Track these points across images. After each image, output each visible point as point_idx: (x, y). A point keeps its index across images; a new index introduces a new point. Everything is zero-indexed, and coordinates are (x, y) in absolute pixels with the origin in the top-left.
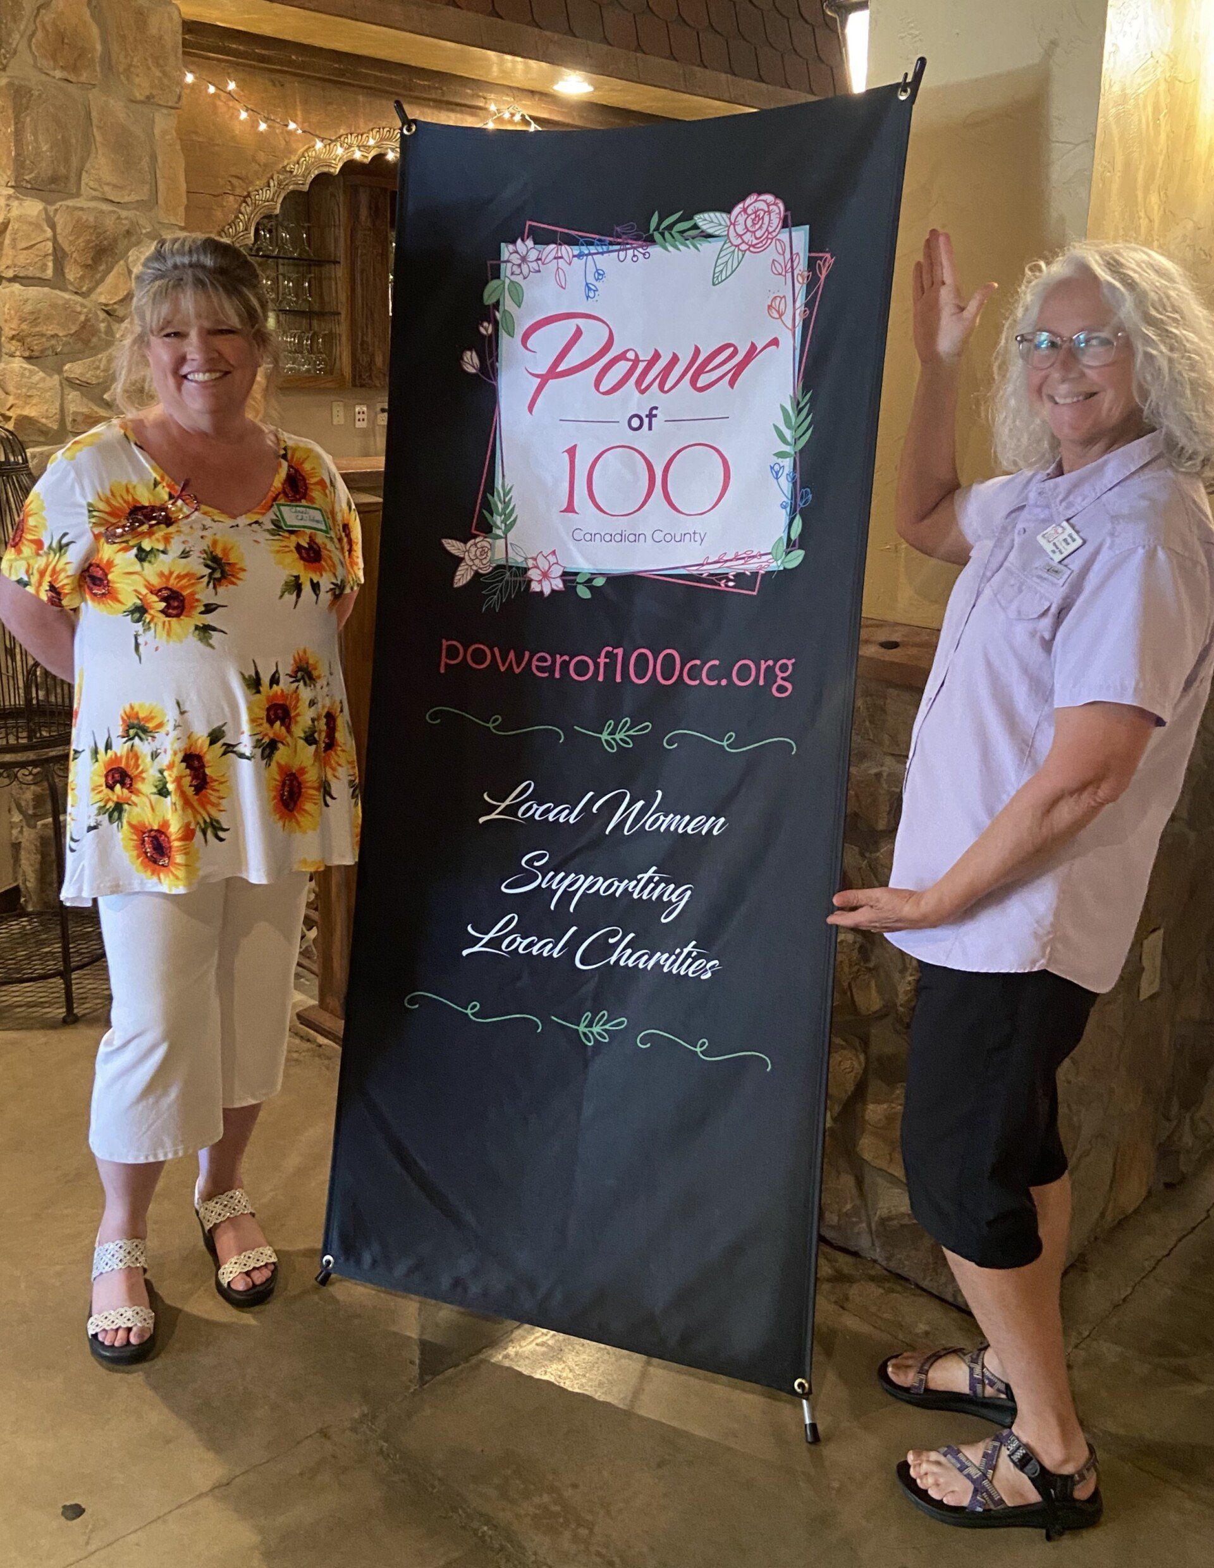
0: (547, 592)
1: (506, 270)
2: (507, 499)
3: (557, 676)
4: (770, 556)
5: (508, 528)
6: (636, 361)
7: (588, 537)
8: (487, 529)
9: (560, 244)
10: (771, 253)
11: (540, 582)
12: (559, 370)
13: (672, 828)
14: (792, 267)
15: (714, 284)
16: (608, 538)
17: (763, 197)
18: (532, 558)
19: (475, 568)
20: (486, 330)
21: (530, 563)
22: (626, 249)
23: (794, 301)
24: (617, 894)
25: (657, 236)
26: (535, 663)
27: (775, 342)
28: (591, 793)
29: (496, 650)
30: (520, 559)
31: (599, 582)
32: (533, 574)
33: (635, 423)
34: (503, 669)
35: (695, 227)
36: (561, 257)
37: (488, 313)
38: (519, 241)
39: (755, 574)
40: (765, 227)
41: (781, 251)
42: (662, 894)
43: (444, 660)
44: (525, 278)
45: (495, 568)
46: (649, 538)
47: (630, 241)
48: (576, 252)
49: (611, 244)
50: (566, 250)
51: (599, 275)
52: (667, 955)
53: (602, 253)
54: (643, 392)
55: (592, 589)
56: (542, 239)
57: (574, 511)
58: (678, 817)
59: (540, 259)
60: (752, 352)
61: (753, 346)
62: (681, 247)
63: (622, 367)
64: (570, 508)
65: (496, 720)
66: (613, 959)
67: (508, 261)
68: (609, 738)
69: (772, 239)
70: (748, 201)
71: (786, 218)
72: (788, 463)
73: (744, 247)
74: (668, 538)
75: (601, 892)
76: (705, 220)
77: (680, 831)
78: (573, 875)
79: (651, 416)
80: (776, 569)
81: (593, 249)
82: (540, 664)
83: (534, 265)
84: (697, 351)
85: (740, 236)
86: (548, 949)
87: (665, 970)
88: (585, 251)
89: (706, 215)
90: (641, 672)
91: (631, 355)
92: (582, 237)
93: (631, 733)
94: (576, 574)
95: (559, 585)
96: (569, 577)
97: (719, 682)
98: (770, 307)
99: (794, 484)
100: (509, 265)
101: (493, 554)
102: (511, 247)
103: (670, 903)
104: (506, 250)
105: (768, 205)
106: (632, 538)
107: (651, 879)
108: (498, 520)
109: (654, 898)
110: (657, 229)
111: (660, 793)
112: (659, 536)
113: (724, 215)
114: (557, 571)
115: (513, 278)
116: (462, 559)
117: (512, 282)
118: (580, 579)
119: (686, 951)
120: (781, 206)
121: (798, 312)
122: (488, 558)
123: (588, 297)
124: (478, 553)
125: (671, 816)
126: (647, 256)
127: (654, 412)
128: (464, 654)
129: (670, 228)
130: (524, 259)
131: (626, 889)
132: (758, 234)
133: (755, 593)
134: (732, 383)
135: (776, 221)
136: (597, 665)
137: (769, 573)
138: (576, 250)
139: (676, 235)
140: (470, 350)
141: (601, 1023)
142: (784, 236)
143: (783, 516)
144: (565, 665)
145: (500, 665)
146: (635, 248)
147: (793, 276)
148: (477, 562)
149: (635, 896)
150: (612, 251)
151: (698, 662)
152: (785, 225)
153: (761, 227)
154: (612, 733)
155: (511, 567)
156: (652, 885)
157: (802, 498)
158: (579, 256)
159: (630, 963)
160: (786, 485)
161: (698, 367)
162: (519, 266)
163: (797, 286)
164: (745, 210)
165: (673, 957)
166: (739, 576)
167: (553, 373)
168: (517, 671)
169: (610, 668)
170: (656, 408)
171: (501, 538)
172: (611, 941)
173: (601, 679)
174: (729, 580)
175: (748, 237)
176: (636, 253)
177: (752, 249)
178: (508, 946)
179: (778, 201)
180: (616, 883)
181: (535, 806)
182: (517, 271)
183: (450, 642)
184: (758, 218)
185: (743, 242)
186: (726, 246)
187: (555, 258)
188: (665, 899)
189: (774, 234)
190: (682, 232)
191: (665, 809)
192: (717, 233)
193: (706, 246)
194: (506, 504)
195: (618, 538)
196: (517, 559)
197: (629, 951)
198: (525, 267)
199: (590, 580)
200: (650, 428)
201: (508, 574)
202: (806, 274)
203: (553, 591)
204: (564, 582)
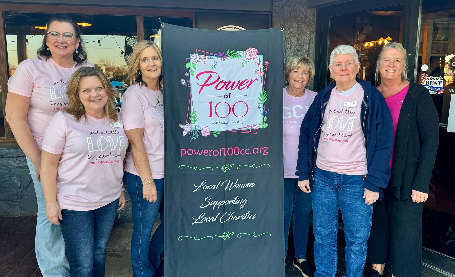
0: (206, 136)
1: (191, 60)
2: (195, 114)
3: (210, 155)
4: (259, 125)
5: (195, 121)
6: (225, 83)
7: (216, 123)
8: (190, 121)
9: (205, 55)
10: (255, 60)
11: (204, 133)
12: (206, 84)
13: (241, 187)
14: (260, 63)
15: (242, 66)
16: (220, 123)
17: (253, 48)
18: (202, 128)
19: (188, 131)
20: (187, 75)
21: (202, 129)
22: (222, 58)
23: (261, 71)
24: (229, 204)
25: (229, 55)
26: (204, 152)
27: (257, 79)
28: (221, 182)
29: (194, 150)
30: (199, 129)
31: (219, 133)
32: (202, 132)
33: (226, 97)
34: (196, 155)
35: (238, 54)
36: (206, 58)
37: (187, 70)
38: (194, 54)
39: (256, 129)
40: (253, 55)
41: (257, 60)
42: (240, 202)
43: (182, 154)
44: (196, 63)
45: (193, 131)
46: (230, 123)
47: (222, 56)
48: (209, 58)
49: (218, 56)
50: (207, 57)
51: (215, 63)
52: (242, 216)
53: (216, 58)
54: (227, 90)
55: (217, 134)
56: (200, 54)
57: (212, 117)
58: (243, 184)
59: (200, 59)
60: (252, 81)
61: (252, 80)
62: (235, 58)
63: (222, 84)
64: (211, 116)
65: (196, 167)
66: (229, 219)
67: (192, 58)
68: (224, 169)
69: (255, 57)
70: (250, 49)
71: (258, 53)
72: (262, 105)
73: (249, 59)
74: (234, 122)
75: (225, 204)
76: (240, 52)
77: (243, 187)
78: (218, 201)
79: (229, 95)
80: (261, 128)
81: (213, 57)
82: (205, 153)
83: (199, 60)
84: (239, 81)
85: (248, 56)
86: (213, 220)
87: (242, 219)
88: (211, 57)
89: (240, 51)
90: (230, 153)
91: (224, 81)
92: (211, 54)
93: (229, 167)
94: (213, 131)
95: (209, 134)
96: (211, 132)
97: (250, 153)
98: (255, 72)
99: (264, 110)
100: (192, 59)
101: (192, 128)
102: (192, 55)
103: (242, 204)
104: (191, 56)
105: (254, 50)
106: (226, 123)
107: (237, 199)
108: (192, 119)
109: (238, 204)
110: (229, 53)
111: (237, 179)
112: (232, 122)
113: (244, 52)
114: (208, 131)
115: (193, 62)
116: (184, 129)
117: (193, 63)
118: (214, 132)
119: (247, 214)
120: (257, 50)
121: (262, 73)
122: (191, 129)
123: (213, 68)
124: (188, 128)
125: (241, 184)
126: (227, 59)
127: (230, 94)
128: (187, 152)
129: (232, 53)
130: (196, 58)
131: (231, 202)
132: (252, 56)
133: (256, 133)
134: (248, 88)
135: (256, 54)
136: (220, 152)
137: (260, 129)
138: (209, 57)
139: (234, 55)
140: (183, 79)
141: (228, 234)
142: (258, 57)
143: (262, 117)
144: (212, 153)
145: (196, 154)
146: (224, 58)
147: (260, 65)
148: (188, 130)
149: (233, 204)
150: (218, 58)
151: (244, 149)
152: (258, 55)
153: (252, 55)
154: (225, 167)
155: (197, 130)
156: (237, 200)
157: (266, 112)
158: (210, 58)
159: (233, 219)
160: (262, 110)
161: (240, 84)
162: (195, 60)
163: (261, 68)
164: (249, 51)
165: (244, 216)
166: (252, 130)
167: (205, 85)
168: (200, 155)
169: (223, 153)
170: (231, 93)
171: (194, 124)
172: (228, 215)
173: (221, 155)
174: (250, 131)
175: (250, 57)
176: (224, 59)
177: (251, 59)
178: (203, 221)
179: (256, 49)
180: (229, 201)
181: (207, 186)
182: (194, 61)
183: (183, 149)
184: (252, 53)
185: (249, 58)
186: (245, 58)
187: (204, 58)
188: (241, 203)
189: (256, 56)
190: (235, 55)
191: (239, 183)
192: (243, 56)
193: (240, 58)
194: (194, 116)
195: (223, 123)
196: (198, 128)
197: (233, 217)
198: (196, 60)
199: (217, 133)
200: (229, 98)
201: (196, 132)
202: (263, 65)
203: (207, 135)
204: (210, 133)
